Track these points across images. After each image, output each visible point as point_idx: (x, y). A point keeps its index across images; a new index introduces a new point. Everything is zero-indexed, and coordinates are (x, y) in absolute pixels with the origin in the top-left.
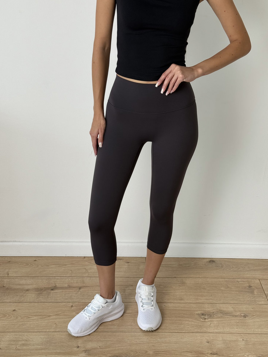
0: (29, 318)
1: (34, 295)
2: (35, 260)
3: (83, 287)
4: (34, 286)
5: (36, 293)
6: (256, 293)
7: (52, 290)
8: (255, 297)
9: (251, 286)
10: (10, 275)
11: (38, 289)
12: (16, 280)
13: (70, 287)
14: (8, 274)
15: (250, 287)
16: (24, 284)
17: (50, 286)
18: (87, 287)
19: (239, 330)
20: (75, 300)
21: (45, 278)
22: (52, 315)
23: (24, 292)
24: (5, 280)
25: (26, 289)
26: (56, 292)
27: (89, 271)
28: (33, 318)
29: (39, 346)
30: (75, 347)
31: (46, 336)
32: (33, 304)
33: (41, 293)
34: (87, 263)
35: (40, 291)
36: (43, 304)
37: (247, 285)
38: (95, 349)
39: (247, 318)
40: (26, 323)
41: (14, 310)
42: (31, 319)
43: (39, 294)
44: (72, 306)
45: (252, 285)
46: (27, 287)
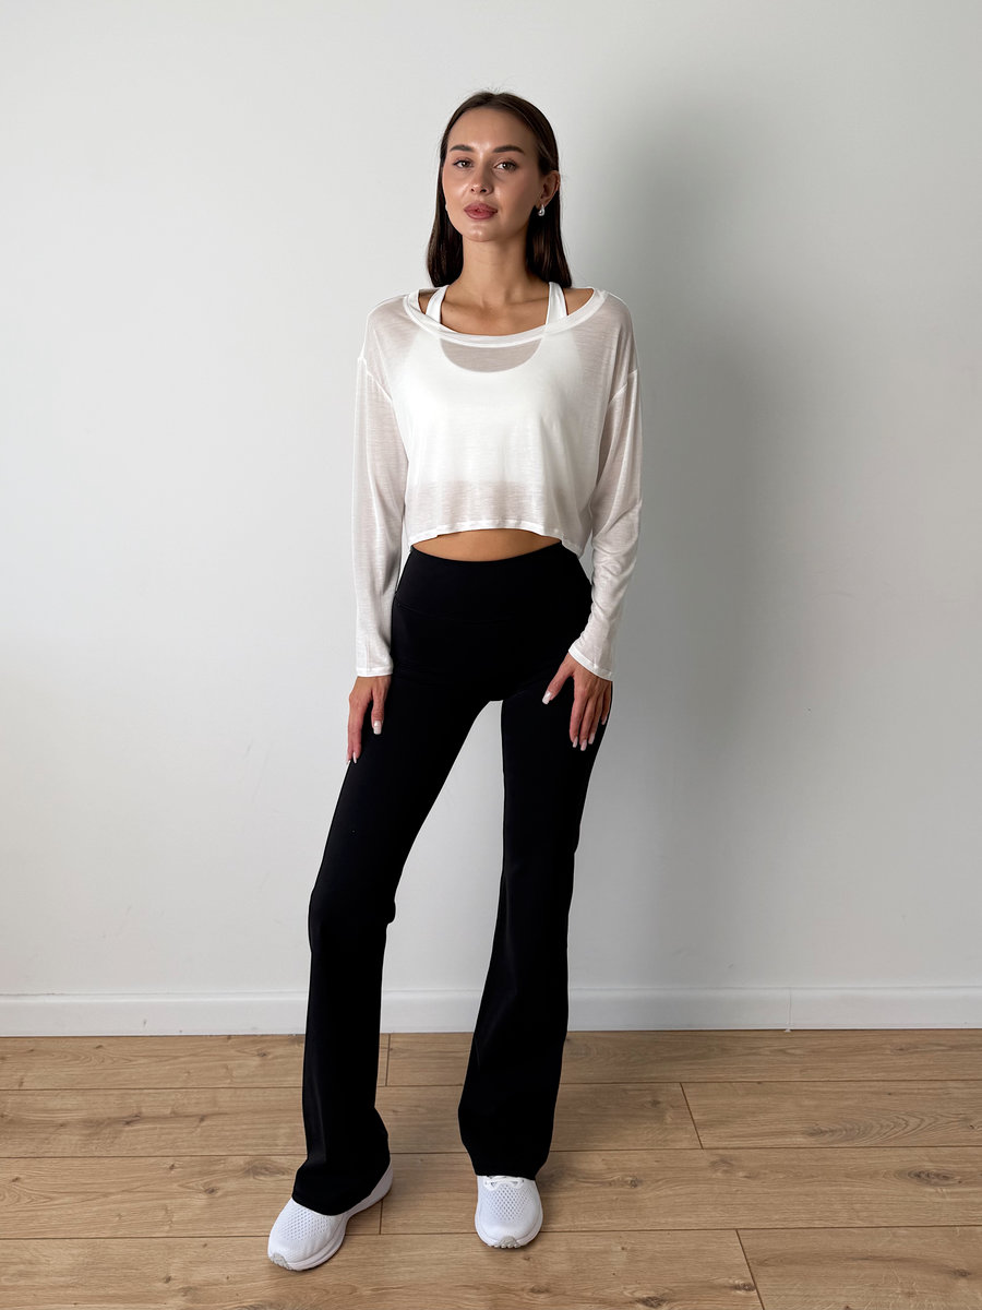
0: (51, 1199)
1: (77, 1138)
2: (100, 1047)
3: (212, 1115)
4: (82, 1115)
5: (84, 1132)
6: (669, 1120)
7: (128, 1123)
8: (666, 1129)
9: (659, 1103)
10: (26, 1085)
11: (91, 1122)
12: (39, 1098)
13: (175, 1116)
14: (21, 1083)
15: (655, 1103)
16: (58, 1107)
17: (124, 1115)
18: (220, 1114)
19: (615, 1221)
20: (184, 1150)
21: (116, 1092)
22: (113, 1191)
23: (51, 1130)
24: (10, 1099)
25: (60, 1122)
26: (138, 1130)
27: (235, 1073)
28: (61, 1201)
29: (63, 1279)
30: (160, 1280)
31: (86, 1251)
32: (68, 1161)
33: (97, 1134)
34: (232, 1052)
35: (94, 1126)
36: (96, 1160)
37: (649, 1099)
38: (213, 1285)
39: (639, 1188)
40: (39, 1213)
41: (17, 1179)
42: (56, 1202)
43: (90, 1135)
44: (172, 1167)
45: (659, 1099)
46: (62, 1117)
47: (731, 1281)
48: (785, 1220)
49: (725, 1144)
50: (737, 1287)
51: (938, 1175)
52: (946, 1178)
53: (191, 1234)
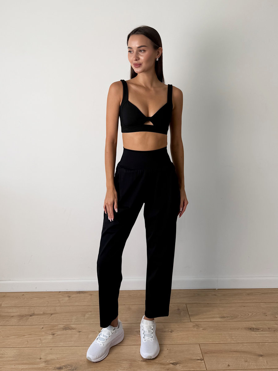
0: (9, 337)
1: (16, 320)
2: (23, 295)
3: (54, 313)
4: (18, 314)
5: (18, 318)
6: (182, 314)
7: (31, 316)
8: (181, 316)
10: (2, 306)
12: (6, 309)
13: (44, 314)
15: (179, 310)
16: (11, 312)
17: (29, 314)
18: (57, 313)
20: (46, 323)
21: (28, 307)
22: (26, 334)
23: (9, 318)
25: (12, 316)
26: (33, 318)
27: (61, 302)
28: (11, 337)
29: (11, 359)
30: (38, 359)
31: (18, 351)
32: (13, 327)
33: (22, 319)
34: (60, 296)
35: (21, 317)
36: (22, 326)
37: (177, 308)
38: (53, 360)
39: (173, 333)
40: (5, 341)
43: (20, 319)
44: (43, 328)
45: (180, 308)
46: (12, 314)
47: (197, 358)
48: (213, 341)
49: (197, 321)
50: (198, 360)
51: (256, 329)
52: (258, 329)
53: (47, 346)
